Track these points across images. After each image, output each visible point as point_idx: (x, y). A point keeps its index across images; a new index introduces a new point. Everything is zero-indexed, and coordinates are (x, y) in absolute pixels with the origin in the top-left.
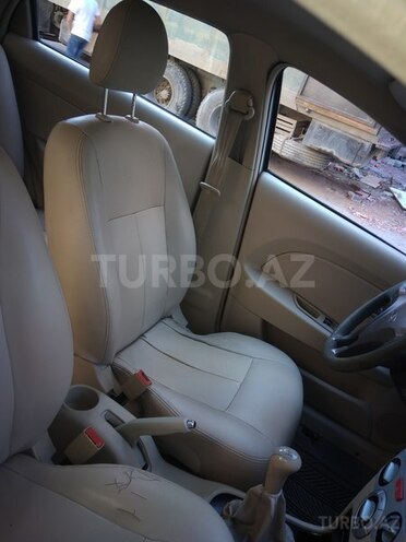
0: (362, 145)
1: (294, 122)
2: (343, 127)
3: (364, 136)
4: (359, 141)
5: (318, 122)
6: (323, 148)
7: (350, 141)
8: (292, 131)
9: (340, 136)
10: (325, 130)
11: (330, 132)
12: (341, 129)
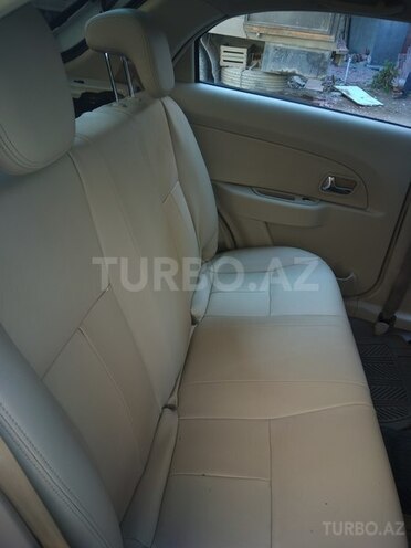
0: (323, 55)
1: (245, 50)
2: (299, 43)
3: (322, 46)
4: (318, 52)
5: (272, 44)
6: (285, 70)
7: (309, 55)
8: (245, 60)
9: (299, 52)
10: (281, 50)
11: (287, 51)
12: (297, 45)
